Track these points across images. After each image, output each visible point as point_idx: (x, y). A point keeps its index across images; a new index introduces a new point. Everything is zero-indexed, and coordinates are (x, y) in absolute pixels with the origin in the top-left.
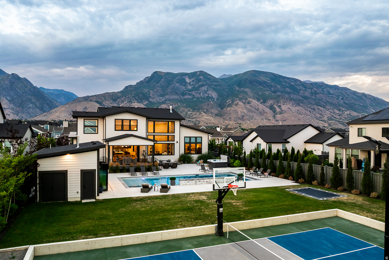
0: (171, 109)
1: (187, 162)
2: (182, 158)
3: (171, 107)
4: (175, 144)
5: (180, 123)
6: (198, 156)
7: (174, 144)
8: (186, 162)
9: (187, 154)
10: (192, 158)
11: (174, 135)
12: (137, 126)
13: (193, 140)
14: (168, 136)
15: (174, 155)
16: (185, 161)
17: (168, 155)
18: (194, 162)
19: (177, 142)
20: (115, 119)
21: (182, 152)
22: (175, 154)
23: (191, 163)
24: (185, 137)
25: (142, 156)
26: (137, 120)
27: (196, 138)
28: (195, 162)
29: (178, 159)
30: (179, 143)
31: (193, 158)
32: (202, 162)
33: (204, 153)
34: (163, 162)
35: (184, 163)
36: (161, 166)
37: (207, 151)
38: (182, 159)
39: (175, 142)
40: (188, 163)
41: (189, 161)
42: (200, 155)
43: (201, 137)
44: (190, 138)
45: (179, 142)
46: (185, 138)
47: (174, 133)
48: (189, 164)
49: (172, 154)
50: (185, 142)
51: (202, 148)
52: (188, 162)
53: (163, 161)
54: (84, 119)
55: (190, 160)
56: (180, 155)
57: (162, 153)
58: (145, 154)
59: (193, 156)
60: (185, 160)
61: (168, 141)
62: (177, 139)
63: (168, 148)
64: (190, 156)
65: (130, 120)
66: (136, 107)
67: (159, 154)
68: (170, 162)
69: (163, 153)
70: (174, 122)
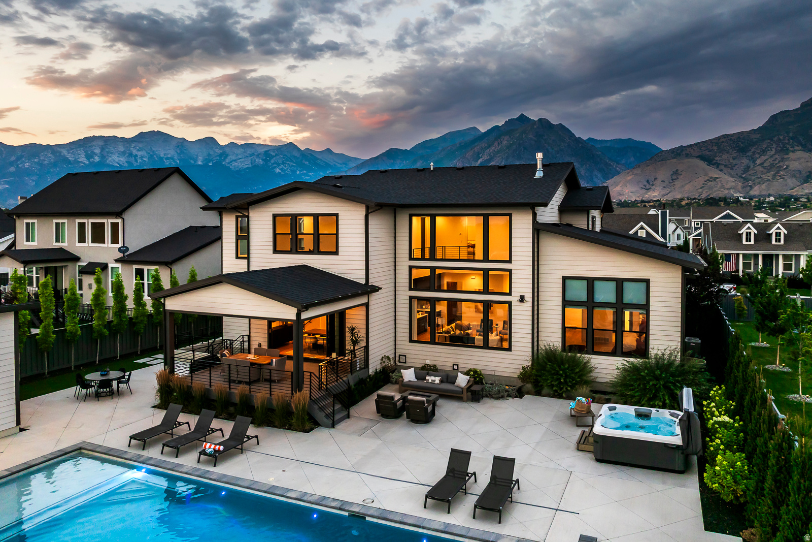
0: (539, 166)
3: (539, 156)
4: (513, 308)
7: (510, 304)
9: (572, 348)
11: (510, 271)
12: (337, 235)
13: (605, 294)
14: (486, 272)
15: (510, 349)
17: (485, 346)
19: (522, 299)
21: (552, 338)
22: (513, 348)
24: (565, 279)
26: (336, 215)
27: (620, 283)
30: (531, 304)
39: (514, 298)
43: (647, 282)
44: (591, 282)
45: (530, 300)
46: (568, 282)
47: (510, 261)
50: (567, 298)
61: (486, 291)
62: (520, 286)
65: (316, 217)
66: (432, 169)
68: (454, 383)
70: (510, 215)
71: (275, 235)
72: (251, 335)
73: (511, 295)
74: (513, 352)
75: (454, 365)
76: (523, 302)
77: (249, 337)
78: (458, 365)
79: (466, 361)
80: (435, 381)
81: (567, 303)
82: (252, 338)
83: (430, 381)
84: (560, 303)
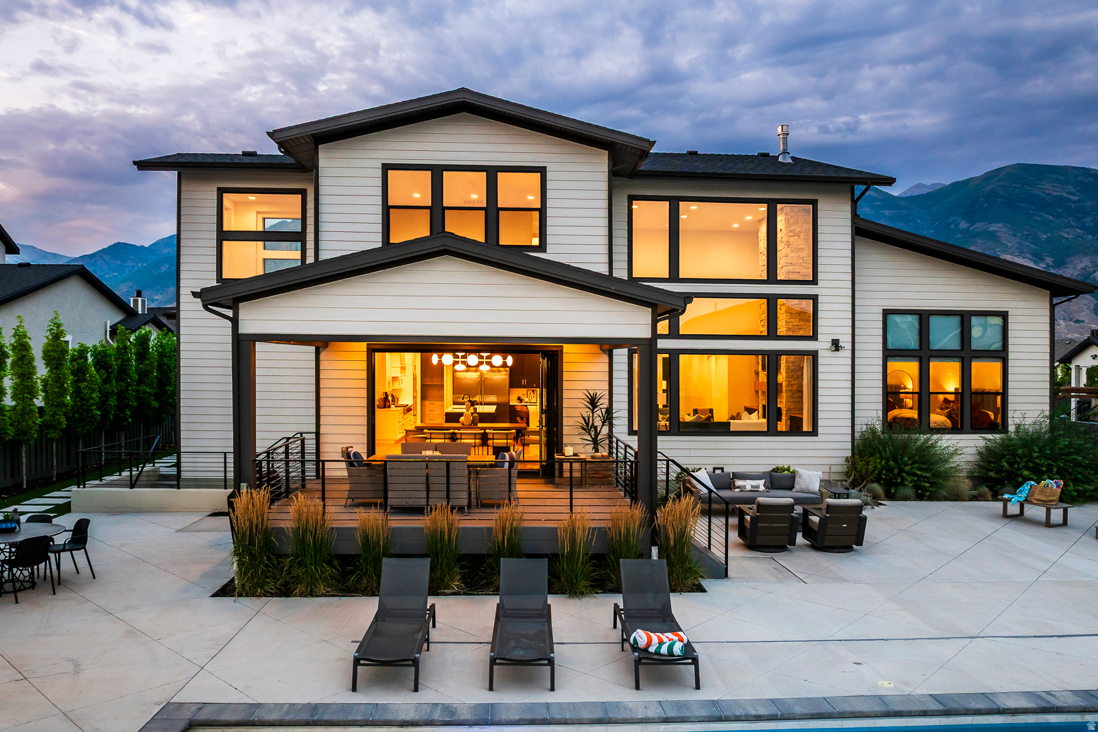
1: (916, 487)
2: (872, 455)
4: (820, 361)
5: (855, 216)
6: (982, 443)
7: (814, 355)
8: (910, 491)
9: (904, 427)
10: (946, 461)
11: (815, 298)
12: (542, 211)
14: (772, 300)
15: (814, 432)
16: (902, 483)
17: (771, 431)
18: (965, 485)
19: (836, 345)
20: (386, 168)
21: (871, 412)
22: (819, 430)
23: (946, 499)
24: (887, 313)
25: (577, 440)
26: (542, 171)
27: (965, 318)
28: (974, 488)
29: (842, 461)
30: (849, 354)
31: (956, 458)
32: (1056, 497)
33: (1028, 421)
34: (739, 483)
35: (891, 497)
36: (726, 514)
37: (1046, 408)
38: (875, 462)
39: (821, 345)
40: (920, 497)
41: (932, 484)
42: (998, 436)
43: (1004, 315)
44: (924, 317)
45: (849, 346)
46: (891, 318)
47: (814, 281)
48: (931, 498)
49: (795, 429)
50: (890, 346)
51: (1010, 392)
52: (924, 490)
53: (737, 476)
54: (221, 192)
55: (937, 475)
56: (857, 435)
57: (733, 418)
58: (598, 423)
59: (947, 442)
60: (901, 470)
61: (772, 334)
62: (833, 323)
63: (773, 389)
64: (933, 446)
65: (492, 173)
67: (707, 426)
68: (791, 488)
69: (738, 417)
70: (814, 203)
71: (387, 209)
72: (322, 431)
73: (817, 340)
74: (820, 438)
75: (715, 469)
76: (839, 350)
77: (318, 434)
78: (722, 469)
79: (737, 461)
80: (758, 487)
81: (890, 354)
82: (322, 439)
83: (749, 488)
84: (880, 354)
